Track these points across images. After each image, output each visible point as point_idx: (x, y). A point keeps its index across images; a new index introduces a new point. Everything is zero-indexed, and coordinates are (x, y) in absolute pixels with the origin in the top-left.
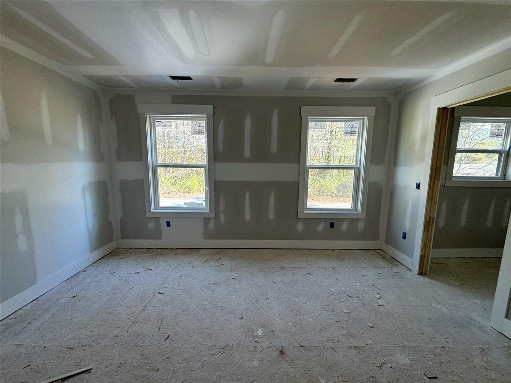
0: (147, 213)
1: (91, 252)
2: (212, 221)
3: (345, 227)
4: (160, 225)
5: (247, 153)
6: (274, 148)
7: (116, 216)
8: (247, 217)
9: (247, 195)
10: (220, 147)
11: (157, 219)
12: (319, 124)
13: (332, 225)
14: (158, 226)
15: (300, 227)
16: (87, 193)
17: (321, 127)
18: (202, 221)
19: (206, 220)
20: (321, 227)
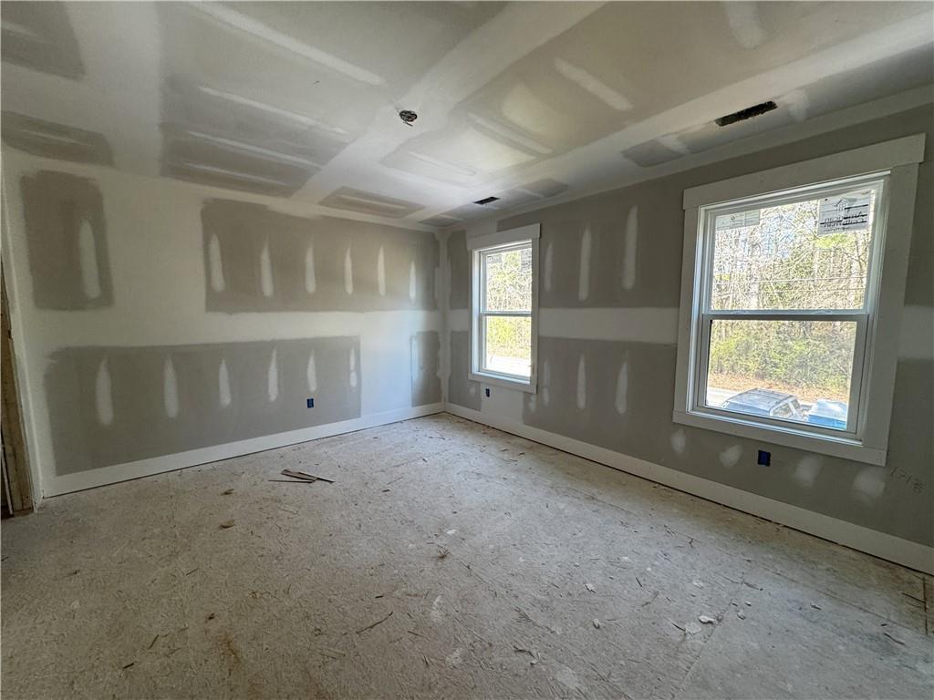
0: (469, 375)
1: (413, 406)
2: (533, 398)
3: (806, 472)
4: (480, 391)
5: (583, 293)
6: (629, 281)
7: (444, 373)
8: (582, 403)
9: (582, 365)
10: (548, 285)
11: (477, 382)
12: (740, 217)
13: (764, 458)
14: (478, 393)
15: (679, 442)
16: (415, 342)
17: (747, 223)
18: (521, 396)
19: (527, 395)
20: (731, 455)
